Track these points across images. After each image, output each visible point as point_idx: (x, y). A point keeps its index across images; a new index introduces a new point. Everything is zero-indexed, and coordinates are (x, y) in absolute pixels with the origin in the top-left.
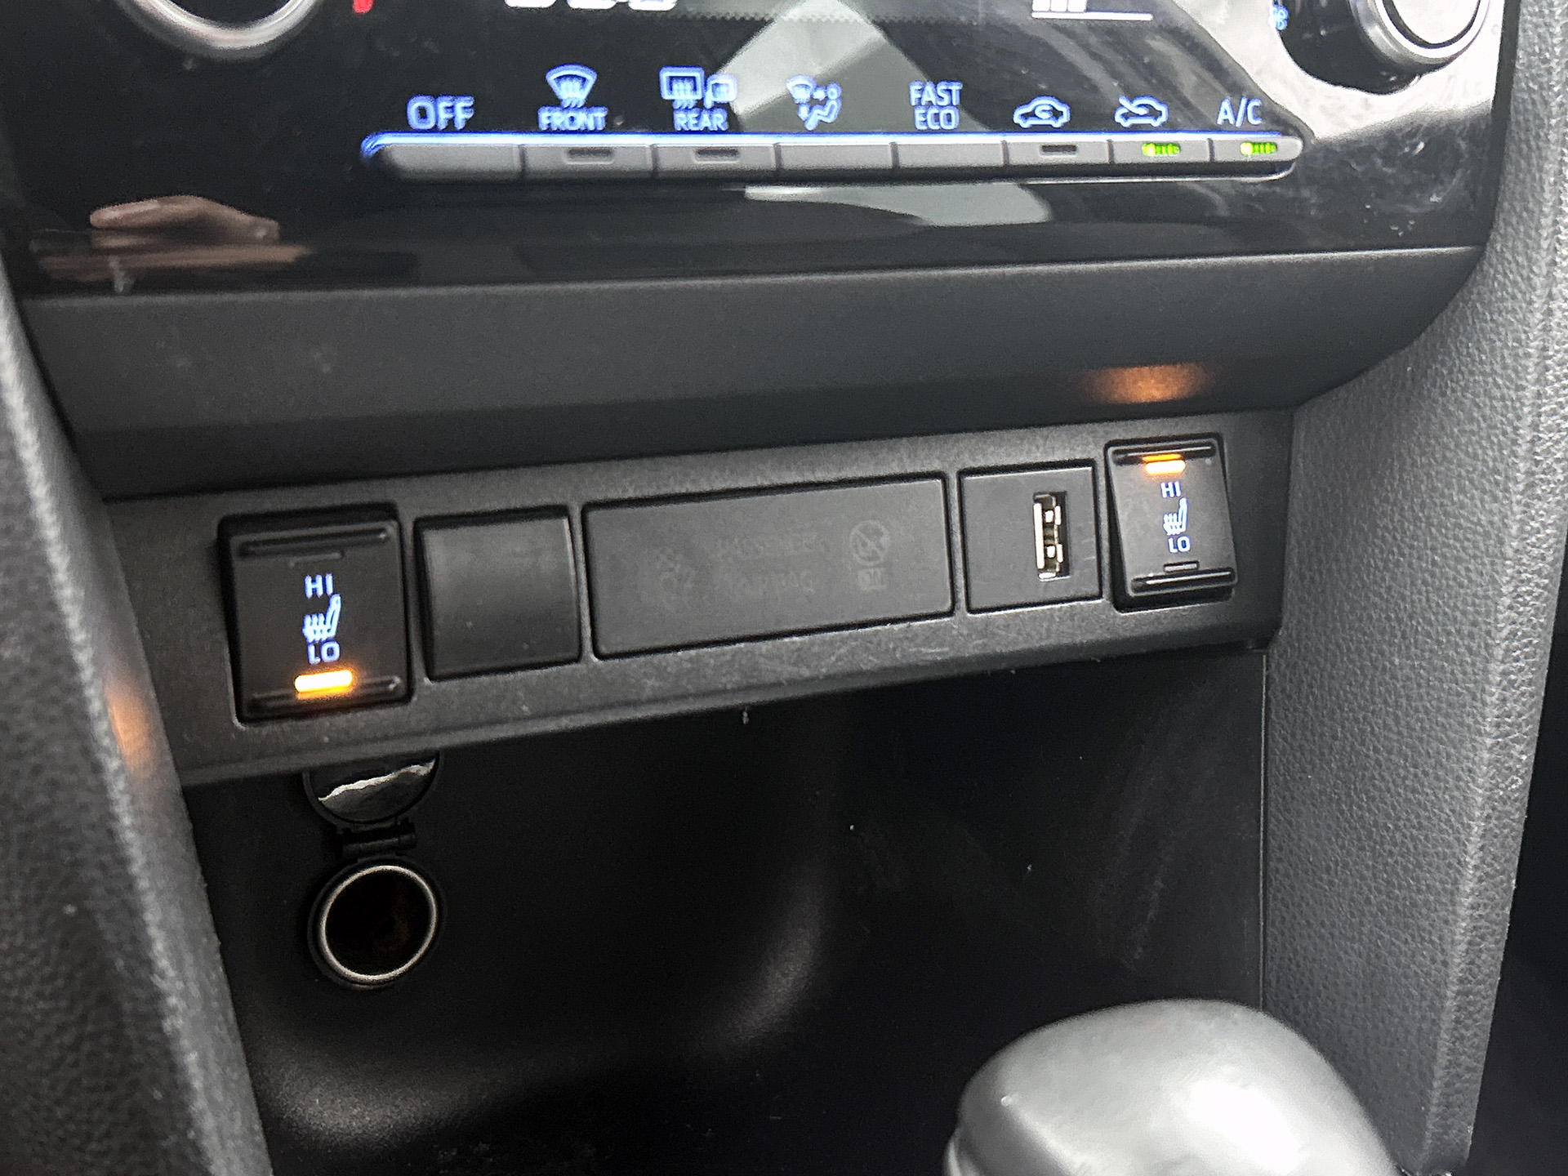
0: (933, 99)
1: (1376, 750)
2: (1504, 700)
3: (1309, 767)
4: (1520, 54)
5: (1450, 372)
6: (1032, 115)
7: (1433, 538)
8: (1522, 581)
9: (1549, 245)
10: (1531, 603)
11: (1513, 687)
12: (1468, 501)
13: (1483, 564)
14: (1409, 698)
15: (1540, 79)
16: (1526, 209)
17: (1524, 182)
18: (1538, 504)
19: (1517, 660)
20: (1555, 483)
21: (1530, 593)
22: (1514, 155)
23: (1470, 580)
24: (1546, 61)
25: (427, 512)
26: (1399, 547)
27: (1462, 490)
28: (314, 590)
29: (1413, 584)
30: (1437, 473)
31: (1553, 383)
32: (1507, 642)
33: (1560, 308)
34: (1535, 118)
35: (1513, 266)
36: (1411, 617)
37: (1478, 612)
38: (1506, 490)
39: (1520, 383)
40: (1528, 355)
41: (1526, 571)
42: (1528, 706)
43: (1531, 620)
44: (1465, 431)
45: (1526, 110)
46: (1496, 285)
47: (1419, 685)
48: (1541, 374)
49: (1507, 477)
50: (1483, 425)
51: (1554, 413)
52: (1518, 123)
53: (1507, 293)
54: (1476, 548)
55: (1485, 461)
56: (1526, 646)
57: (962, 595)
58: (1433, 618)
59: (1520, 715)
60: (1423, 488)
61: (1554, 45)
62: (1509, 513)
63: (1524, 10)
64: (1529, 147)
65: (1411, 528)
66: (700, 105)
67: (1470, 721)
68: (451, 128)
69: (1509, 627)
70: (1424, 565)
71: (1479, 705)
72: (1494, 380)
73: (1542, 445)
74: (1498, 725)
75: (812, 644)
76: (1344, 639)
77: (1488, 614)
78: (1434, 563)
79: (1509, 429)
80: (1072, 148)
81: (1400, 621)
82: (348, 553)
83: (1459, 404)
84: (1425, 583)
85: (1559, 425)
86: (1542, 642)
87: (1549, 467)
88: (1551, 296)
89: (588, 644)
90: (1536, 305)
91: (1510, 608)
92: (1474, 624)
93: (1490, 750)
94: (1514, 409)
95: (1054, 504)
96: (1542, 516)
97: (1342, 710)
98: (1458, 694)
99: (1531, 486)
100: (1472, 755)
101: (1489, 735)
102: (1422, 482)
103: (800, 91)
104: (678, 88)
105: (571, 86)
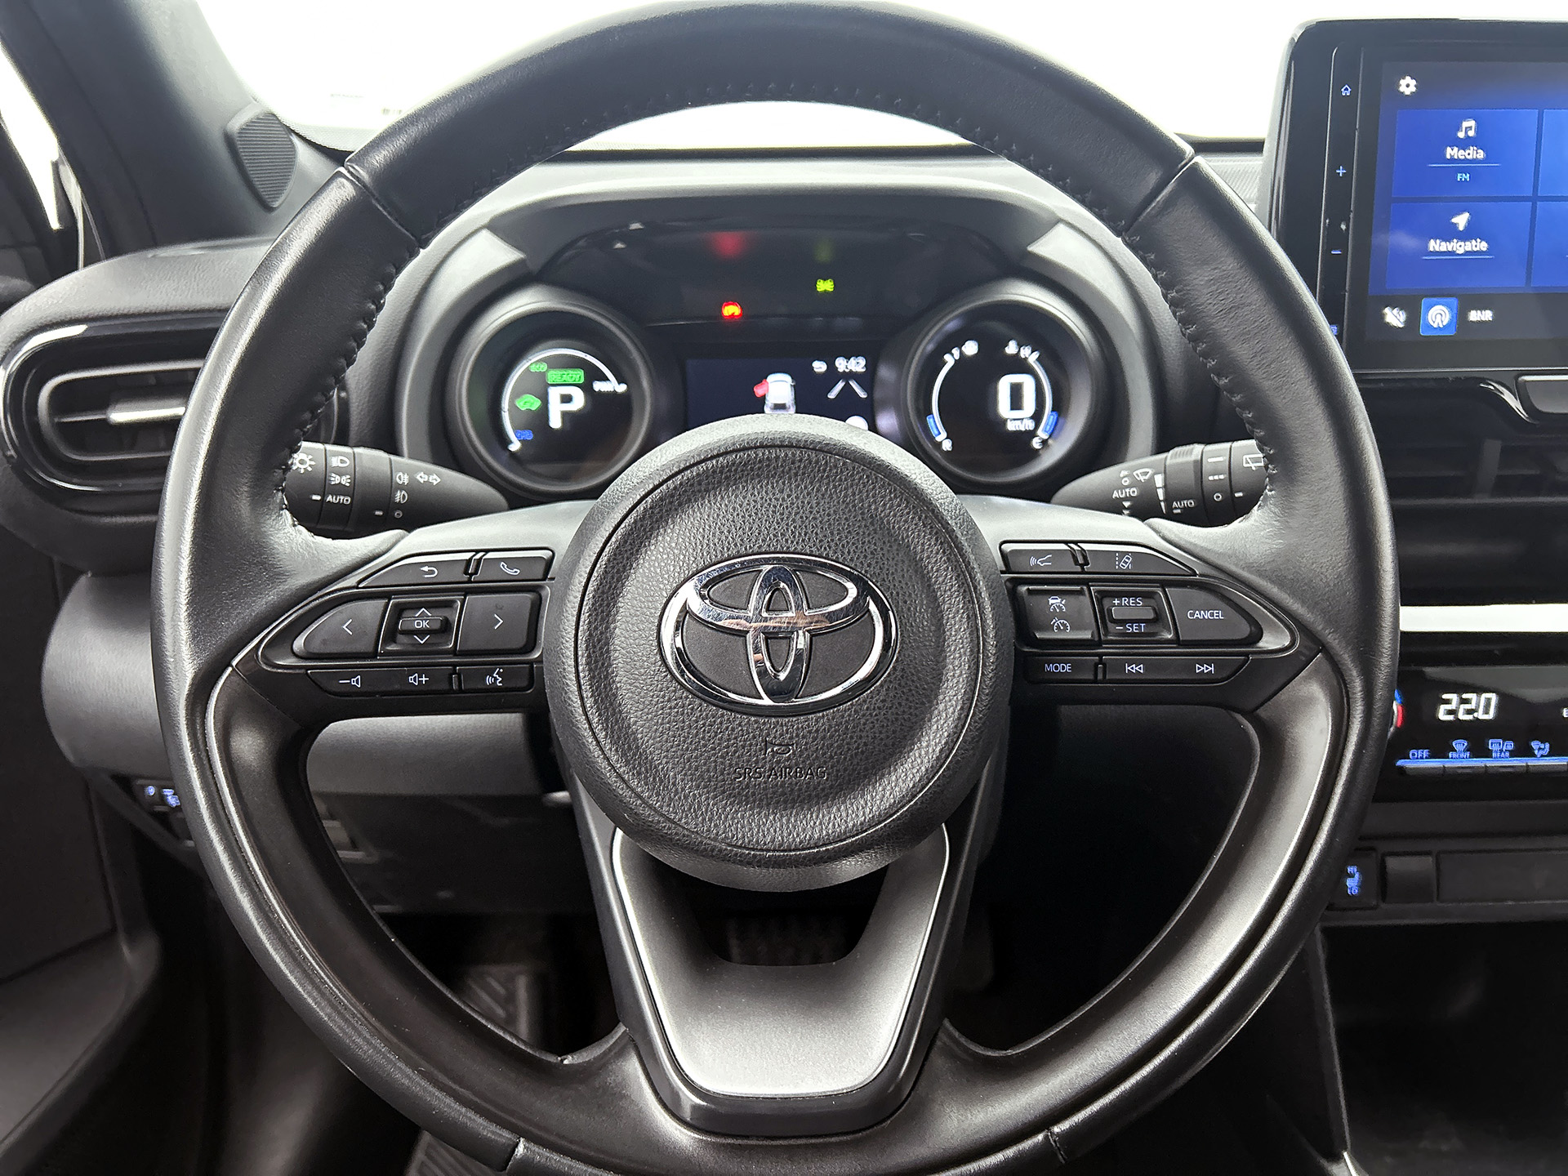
25: (1390, 851)
66: (1501, 751)
68: (1423, 758)
82: (1363, 862)
103: (1535, 745)
104: (1494, 745)
105: (1460, 745)
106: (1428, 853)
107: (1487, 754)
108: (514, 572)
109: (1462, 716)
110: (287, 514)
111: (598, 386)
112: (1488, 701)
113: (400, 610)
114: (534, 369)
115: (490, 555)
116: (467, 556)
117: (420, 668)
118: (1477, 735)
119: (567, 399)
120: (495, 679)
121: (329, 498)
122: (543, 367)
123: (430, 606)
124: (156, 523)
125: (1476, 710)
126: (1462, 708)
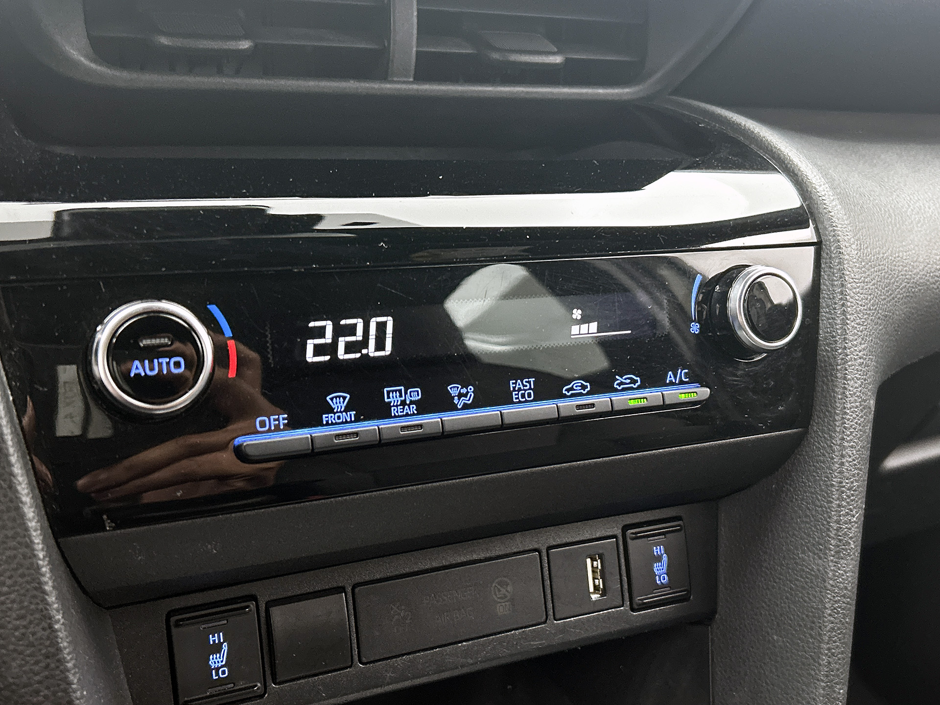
0: (521, 386)
1: (766, 683)
2: (829, 663)
3: (734, 689)
4: (821, 332)
5: (794, 489)
6: (572, 389)
7: (790, 575)
8: (836, 601)
9: (840, 429)
10: (841, 612)
11: (834, 656)
12: (807, 558)
13: (816, 592)
14: (782, 658)
15: (831, 346)
16: (828, 411)
17: (826, 397)
18: (842, 561)
19: (835, 642)
20: (850, 550)
21: (840, 607)
22: (820, 383)
23: (810, 599)
24: (833, 337)
25: (272, 598)
26: (773, 578)
27: (803, 552)
28: (214, 641)
29: (781, 598)
30: (790, 541)
31: (846, 499)
32: (829, 633)
33: (847, 461)
34: (829, 366)
35: (823, 439)
36: (781, 615)
37: (814, 617)
38: (826, 554)
39: (829, 499)
40: (832, 485)
41: (837, 596)
42: (842, 665)
43: (842, 621)
44: (803, 521)
45: (825, 361)
46: (815, 447)
47: (787, 651)
48: (840, 495)
49: (825, 547)
50: (812, 519)
51: (848, 514)
52: (821, 367)
53: (820, 452)
54: (812, 582)
55: (814, 538)
56: (839, 634)
57: (551, 612)
58: (792, 617)
59: (838, 670)
60: (784, 549)
61: (837, 329)
62: (827, 566)
63: (821, 310)
64: (828, 379)
65: (779, 568)
66: (403, 403)
67: (813, 673)
68: (277, 428)
69: (830, 625)
70: (786, 589)
71: (817, 665)
72: (816, 496)
73: (842, 531)
74: (827, 676)
75: (473, 645)
76: (748, 623)
77: (819, 618)
78: (791, 589)
79: (825, 523)
80: (593, 405)
81: (776, 617)
82: (230, 620)
83: (800, 507)
84: (787, 598)
85: (850, 520)
86: (848, 631)
87: (847, 542)
88: (843, 456)
89: (356, 658)
90: (835, 460)
91: (830, 615)
92: (813, 622)
93: (824, 689)
94: (827, 512)
95: (597, 558)
96: (844, 567)
97: (749, 661)
98: (807, 658)
99: (837, 552)
100: (814, 691)
101: (823, 681)
102: (783, 546)
103: (454, 390)
104: (393, 396)
105: (338, 401)
106: (341, 589)
107: (384, 412)
109: (341, 355)
112: (381, 327)
125: (365, 343)
126: (342, 342)
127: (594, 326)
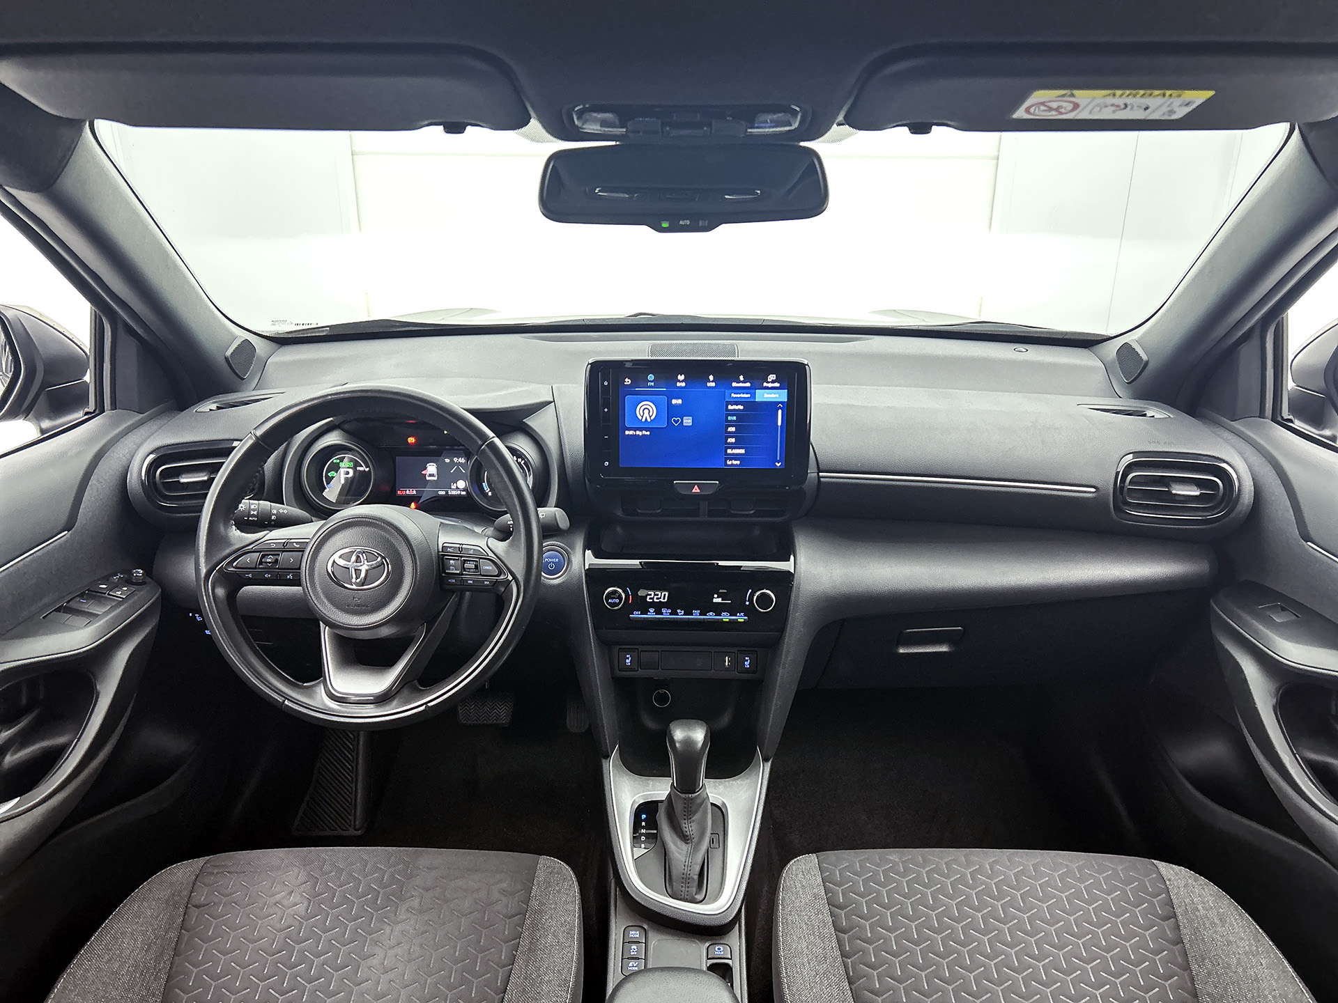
66: (667, 612)
103: (679, 611)
104: (664, 611)
105: (652, 610)
106: (656, 651)
107: (662, 614)
108: (298, 546)
109: (655, 600)
110: (234, 527)
111: (358, 468)
112: (665, 595)
113: (263, 556)
114: (335, 461)
115: (292, 541)
116: (284, 541)
117: (269, 573)
118: (658, 607)
119: (348, 473)
120: (290, 577)
121: (250, 518)
122: (338, 461)
123: (272, 555)
124: (200, 516)
125: (660, 598)
126: (655, 597)
127: (720, 599)
